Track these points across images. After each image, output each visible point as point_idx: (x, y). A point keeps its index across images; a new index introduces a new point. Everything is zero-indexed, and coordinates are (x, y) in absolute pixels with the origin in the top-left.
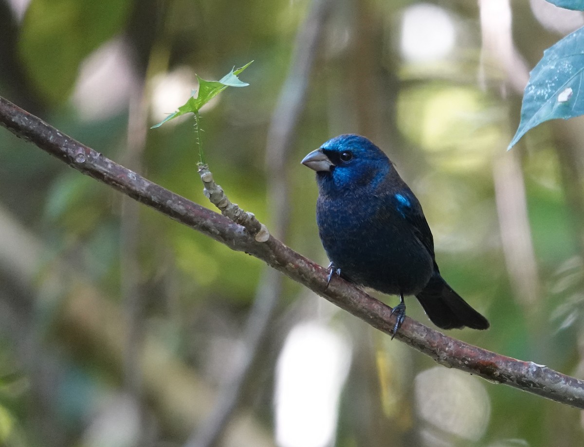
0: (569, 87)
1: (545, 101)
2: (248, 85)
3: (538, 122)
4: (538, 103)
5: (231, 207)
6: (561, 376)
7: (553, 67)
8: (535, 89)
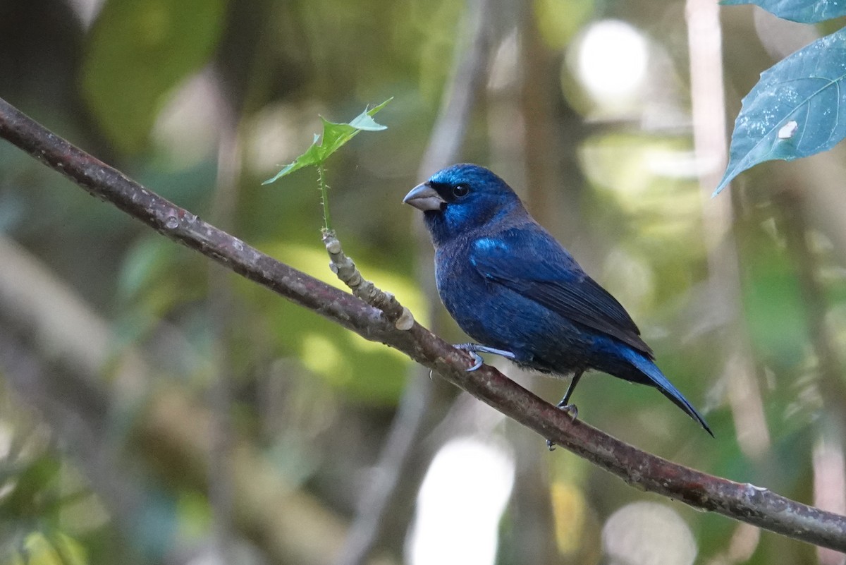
0: (793, 121)
1: (762, 137)
2: (385, 128)
3: (752, 164)
4: (753, 139)
5: (364, 285)
6: (786, 502)
7: (772, 94)
8: (749, 120)
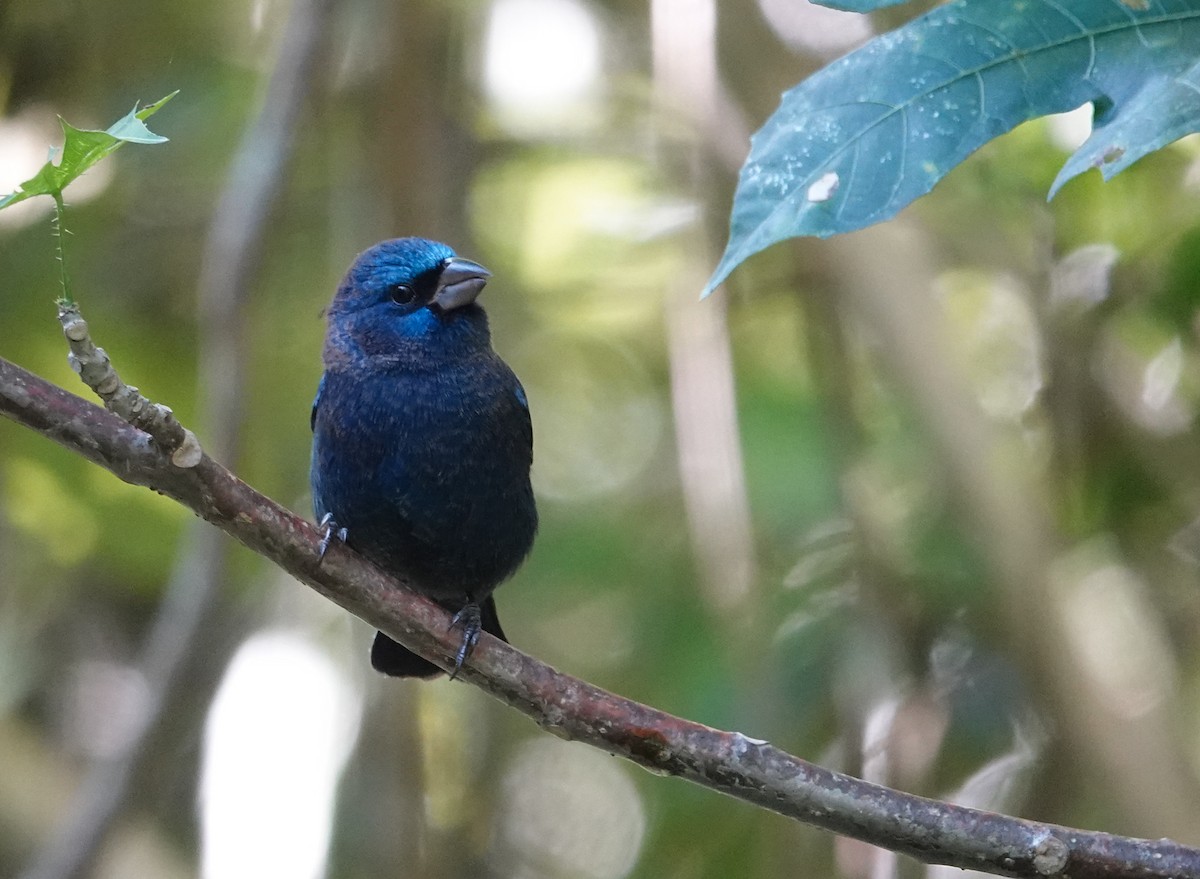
0: (831, 172)
1: (781, 198)
2: (165, 139)
3: (765, 243)
4: (767, 203)
5: (124, 393)
6: (798, 764)
7: (799, 129)
8: (762, 171)
